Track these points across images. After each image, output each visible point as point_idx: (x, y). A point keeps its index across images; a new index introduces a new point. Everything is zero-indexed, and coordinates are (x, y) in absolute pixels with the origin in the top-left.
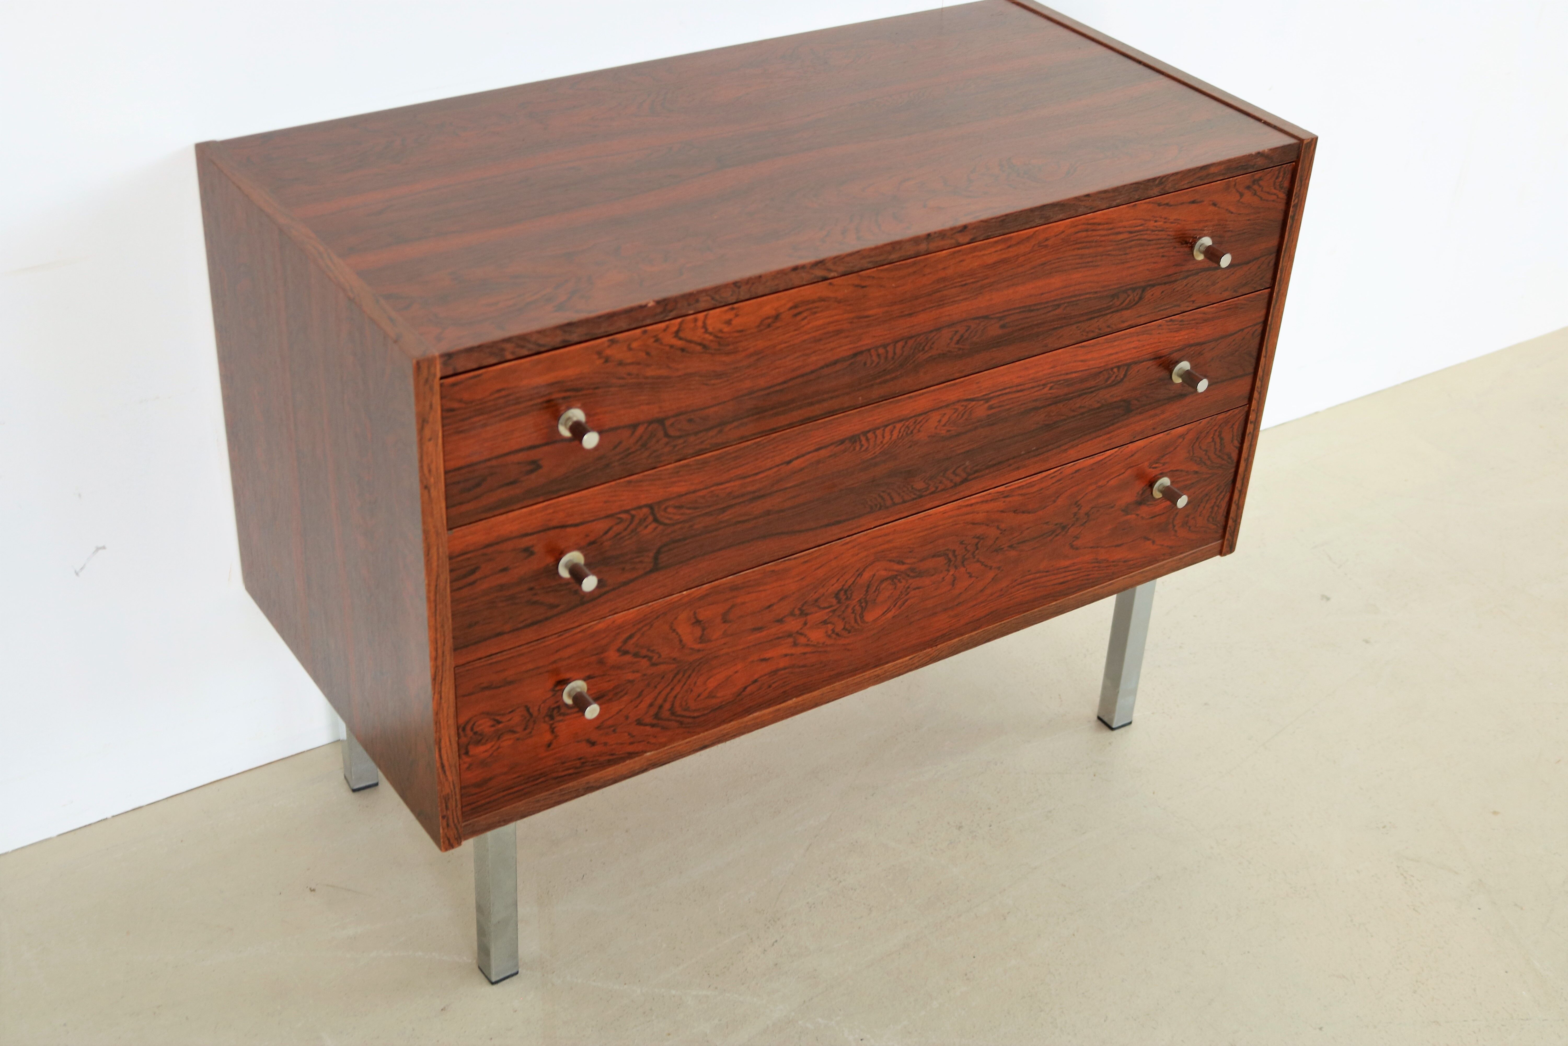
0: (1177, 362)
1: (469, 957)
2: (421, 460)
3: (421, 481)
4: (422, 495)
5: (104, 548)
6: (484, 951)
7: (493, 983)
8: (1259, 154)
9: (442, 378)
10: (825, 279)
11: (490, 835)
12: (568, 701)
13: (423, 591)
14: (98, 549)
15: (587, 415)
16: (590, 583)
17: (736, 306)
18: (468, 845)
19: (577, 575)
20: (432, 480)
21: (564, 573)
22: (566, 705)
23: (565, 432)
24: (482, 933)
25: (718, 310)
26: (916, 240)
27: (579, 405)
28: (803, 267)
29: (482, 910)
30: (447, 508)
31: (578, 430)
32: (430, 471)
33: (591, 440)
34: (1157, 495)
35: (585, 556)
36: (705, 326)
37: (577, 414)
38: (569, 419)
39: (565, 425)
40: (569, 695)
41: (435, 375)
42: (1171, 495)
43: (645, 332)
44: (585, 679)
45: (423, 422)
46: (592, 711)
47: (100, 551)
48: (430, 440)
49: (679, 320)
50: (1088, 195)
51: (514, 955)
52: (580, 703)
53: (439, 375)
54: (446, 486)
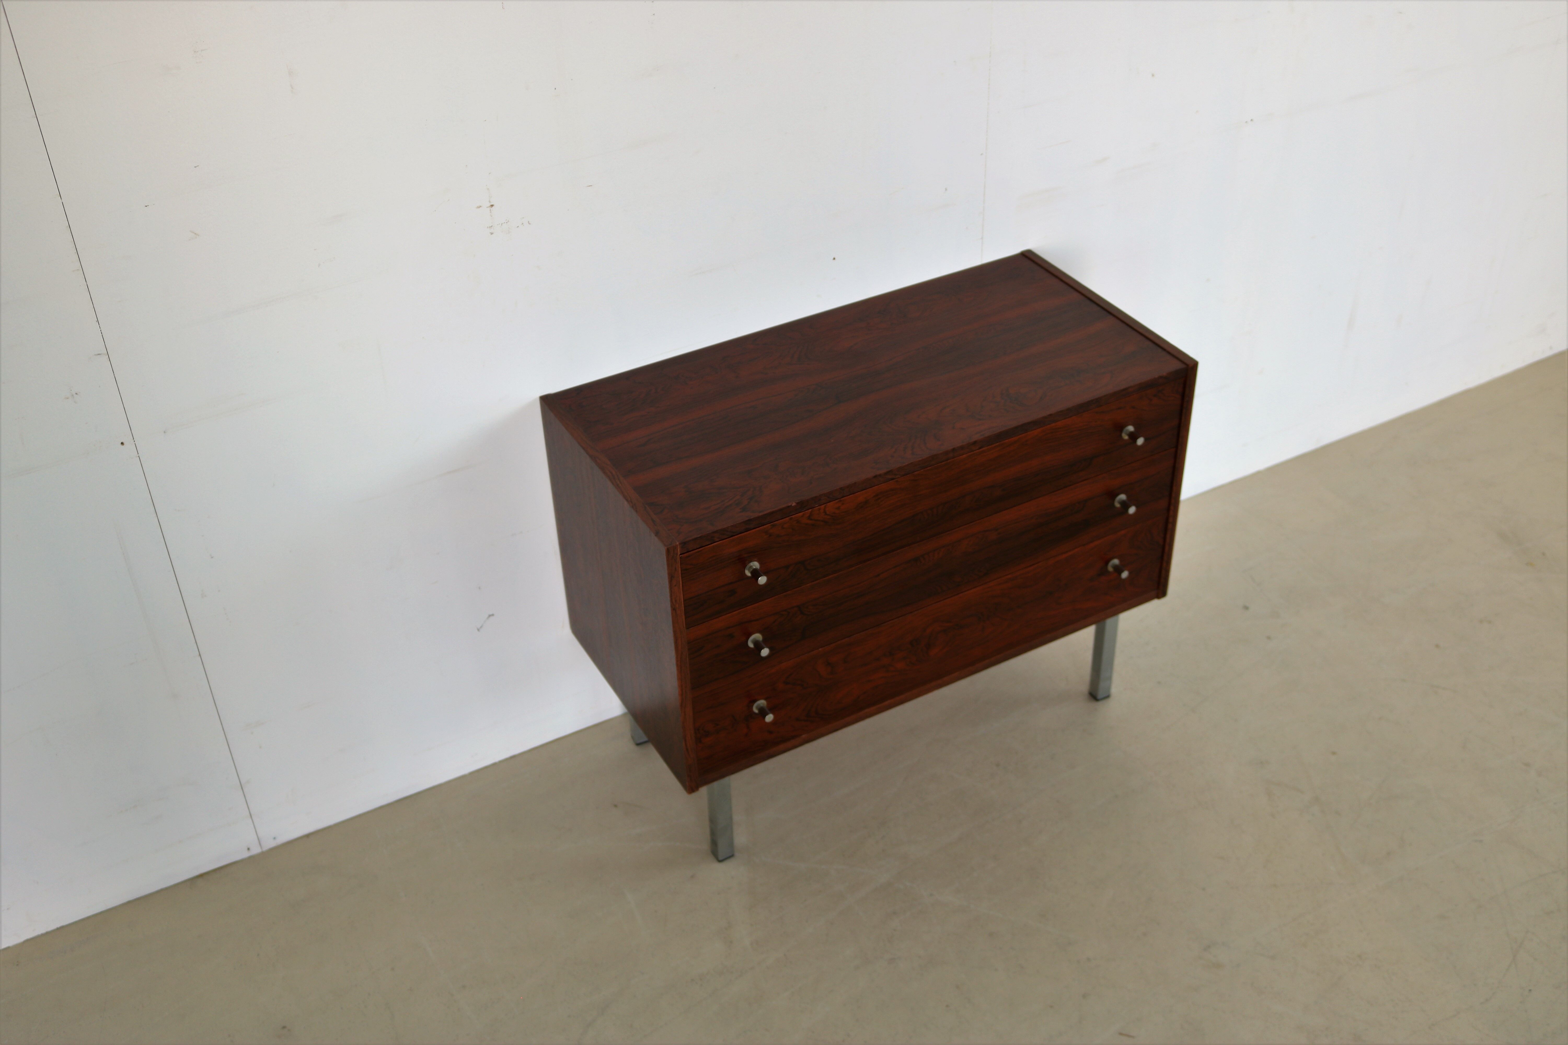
0: (1118, 495)
1: (706, 846)
2: (671, 596)
3: (671, 606)
4: (672, 614)
5: (493, 615)
6: (714, 844)
7: (720, 861)
8: (1161, 377)
9: (680, 555)
10: (893, 479)
11: (716, 785)
12: (756, 710)
13: (674, 661)
14: (490, 616)
15: (761, 564)
16: (765, 652)
17: (842, 499)
18: (704, 791)
19: (758, 647)
20: (677, 606)
21: (751, 645)
22: (755, 713)
23: (748, 573)
24: (713, 833)
25: (832, 502)
26: (947, 453)
27: (756, 559)
28: (880, 475)
29: (713, 821)
30: (686, 618)
31: (756, 574)
32: (676, 601)
33: (762, 580)
34: (1110, 569)
35: (763, 636)
36: (825, 512)
37: (756, 565)
38: (751, 567)
39: (749, 570)
40: (757, 708)
41: (677, 554)
42: (1118, 570)
43: (791, 519)
44: (766, 699)
45: (671, 577)
46: (769, 718)
47: (491, 618)
48: (675, 586)
49: (810, 510)
50: (1051, 415)
51: (731, 845)
52: (763, 713)
53: (679, 554)
54: (685, 607)
